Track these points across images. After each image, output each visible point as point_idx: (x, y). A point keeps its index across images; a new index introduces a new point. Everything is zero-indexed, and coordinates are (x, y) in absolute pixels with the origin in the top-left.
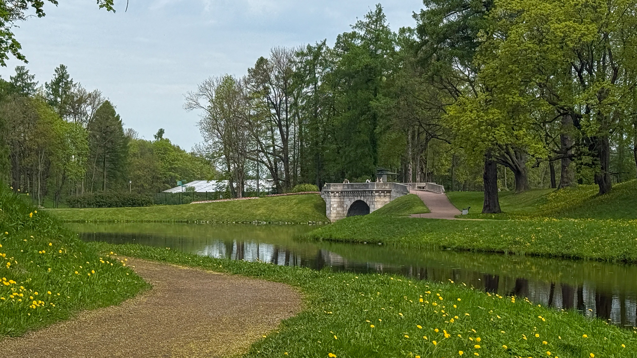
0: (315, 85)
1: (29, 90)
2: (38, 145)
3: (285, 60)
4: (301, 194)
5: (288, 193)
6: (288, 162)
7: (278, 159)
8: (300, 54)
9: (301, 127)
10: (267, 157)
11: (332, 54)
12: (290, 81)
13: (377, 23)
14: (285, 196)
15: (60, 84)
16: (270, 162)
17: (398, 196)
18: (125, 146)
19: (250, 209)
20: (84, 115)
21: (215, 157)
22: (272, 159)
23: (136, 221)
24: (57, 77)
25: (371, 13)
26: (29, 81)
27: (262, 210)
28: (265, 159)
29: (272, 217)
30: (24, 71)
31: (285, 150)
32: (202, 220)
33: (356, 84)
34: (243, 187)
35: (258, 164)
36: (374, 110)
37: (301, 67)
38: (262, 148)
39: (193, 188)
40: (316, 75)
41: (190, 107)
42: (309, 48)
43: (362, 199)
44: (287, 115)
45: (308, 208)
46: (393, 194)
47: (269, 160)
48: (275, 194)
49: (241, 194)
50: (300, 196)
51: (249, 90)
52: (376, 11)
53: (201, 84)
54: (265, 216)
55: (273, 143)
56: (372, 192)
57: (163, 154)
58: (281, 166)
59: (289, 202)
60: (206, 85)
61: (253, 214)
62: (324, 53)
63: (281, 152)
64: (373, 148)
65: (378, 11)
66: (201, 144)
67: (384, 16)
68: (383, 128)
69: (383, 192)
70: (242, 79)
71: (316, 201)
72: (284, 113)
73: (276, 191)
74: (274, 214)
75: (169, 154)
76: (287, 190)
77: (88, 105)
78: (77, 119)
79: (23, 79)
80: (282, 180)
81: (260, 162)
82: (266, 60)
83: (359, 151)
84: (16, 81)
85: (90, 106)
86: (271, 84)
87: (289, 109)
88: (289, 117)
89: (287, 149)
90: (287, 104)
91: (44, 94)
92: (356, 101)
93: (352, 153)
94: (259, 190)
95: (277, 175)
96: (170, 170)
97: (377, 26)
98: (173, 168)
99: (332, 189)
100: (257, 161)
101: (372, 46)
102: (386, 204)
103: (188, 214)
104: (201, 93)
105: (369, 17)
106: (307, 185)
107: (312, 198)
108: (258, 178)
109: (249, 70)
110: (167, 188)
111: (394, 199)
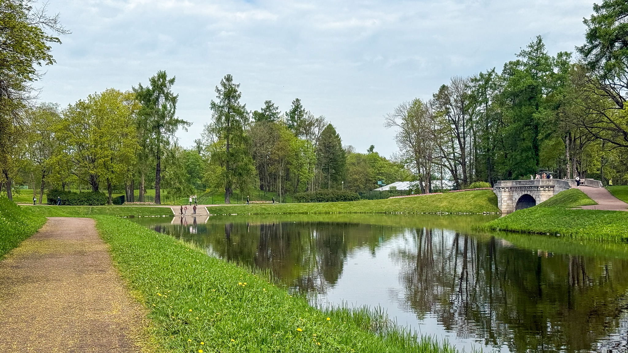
0: (486, 104)
1: (274, 117)
2: (279, 156)
3: (462, 86)
4: (477, 190)
5: (466, 189)
6: (465, 165)
7: (457, 163)
8: (474, 80)
9: (475, 138)
10: (449, 161)
11: (500, 78)
12: (467, 102)
13: (538, 51)
14: (463, 192)
15: (296, 113)
16: (451, 165)
17: (561, 190)
18: (343, 157)
19: (435, 202)
20: (313, 135)
21: (408, 163)
22: (453, 163)
23: (346, 213)
24: (294, 107)
25: (533, 43)
26: (274, 112)
27: (445, 203)
28: (447, 164)
29: (453, 208)
30: (271, 104)
31: (463, 156)
32: (397, 211)
33: (520, 102)
34: (430, 185)
35: (442, 168)
36: (536, 121)
37: (475, 91)
38: (444, 154)
39: (395, 187)
40: (487, 96)
41: (389, 125)
42: (481, 75)
43: (529, 193)
44: (464, 129)
45: (483, 201)
46: (556, 189)
47: (450, 164)
48: (455, 190)
49: (428, 191)
50: (476, 191)
51: (434, 110)
52: (537, 42)
53: (397, 108)
54: (447, 208)
55: (453, 150)
56: (538, 187)
57: (373, 163)
58: (460, 169)
59: (467, 196)
60: (401, 108)
61: (437, 207)
62: (494, 78)
63: (460, 158)
64: (535, 152)
65: (538, 42)
66: (398, 153)
67: (543, 45)
68: (544, 135)
69: (547, 187)
70: (428, 101)
71: (489, 195)
72: (462, 127)
73: (457, 187)
74: (454, 206)
75: (378, 163)
76: (465, 187)
77: (316, 127)
78: (308, 137)
79: (270, 110)
80: (461, 180)
81: (443, 165)
82: (447, 88)
83: (524, 155)
84: (266, 111)
85: (317, 128)
86: (451, 105)
87: (465, 124)
88: (465, 130)
89: (465, 155)
90: (463, 120)
91: (285, 121)
92: (521, 115)
93: (518, 156)
94: (442, 187)
95: (457, 175)
96: (378, 174)
97: (537, 54)
98: (381, 173)
99: (503, 185)
100: (441, 164)
101: (533, 70)
102: (550, 197)
103: (387, 206)
104: (397, 114)
105: (531, 46)
106: (481, 182)
107: (486, 193)
108: (442, 178)
109: (434, 95)
110: (377, 188)
111: (557, 193)
